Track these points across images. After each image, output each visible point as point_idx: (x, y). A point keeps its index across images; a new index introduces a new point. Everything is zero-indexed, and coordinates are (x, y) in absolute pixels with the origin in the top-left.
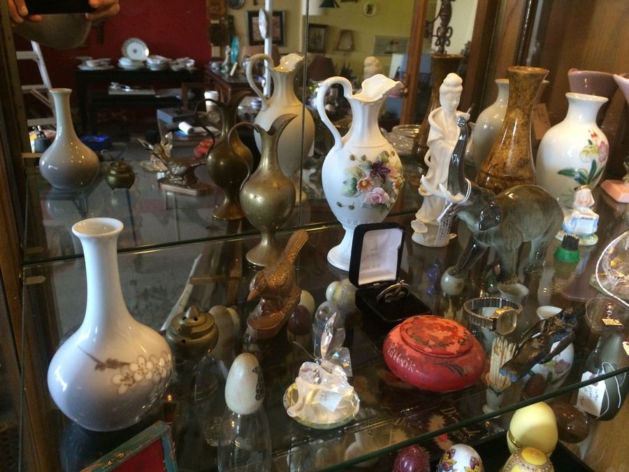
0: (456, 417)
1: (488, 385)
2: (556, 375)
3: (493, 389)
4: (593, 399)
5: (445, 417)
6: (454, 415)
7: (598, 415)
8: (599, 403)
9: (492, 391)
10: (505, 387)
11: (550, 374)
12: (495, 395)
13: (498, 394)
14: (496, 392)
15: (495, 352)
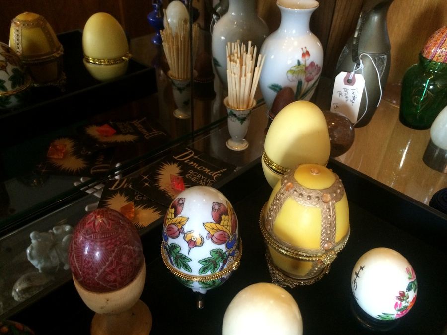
0: (195, 161)
1: (229, 111)
2: (306, 83)
3: (235, 115)
4: (349, 103)
5: (181, 164)
6: (191, 159)
7: (355, 121)
8: (356, 106)
9: (234, 118)
10: (250, 107)
11: (300, 83)
12: (238, 122)
13: (242, 120)
14: (239, 118)
15: (231, 60)
